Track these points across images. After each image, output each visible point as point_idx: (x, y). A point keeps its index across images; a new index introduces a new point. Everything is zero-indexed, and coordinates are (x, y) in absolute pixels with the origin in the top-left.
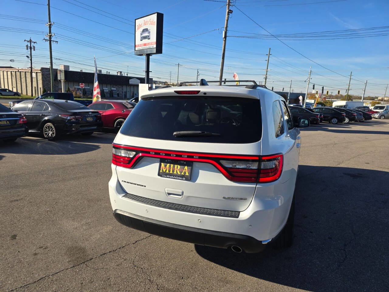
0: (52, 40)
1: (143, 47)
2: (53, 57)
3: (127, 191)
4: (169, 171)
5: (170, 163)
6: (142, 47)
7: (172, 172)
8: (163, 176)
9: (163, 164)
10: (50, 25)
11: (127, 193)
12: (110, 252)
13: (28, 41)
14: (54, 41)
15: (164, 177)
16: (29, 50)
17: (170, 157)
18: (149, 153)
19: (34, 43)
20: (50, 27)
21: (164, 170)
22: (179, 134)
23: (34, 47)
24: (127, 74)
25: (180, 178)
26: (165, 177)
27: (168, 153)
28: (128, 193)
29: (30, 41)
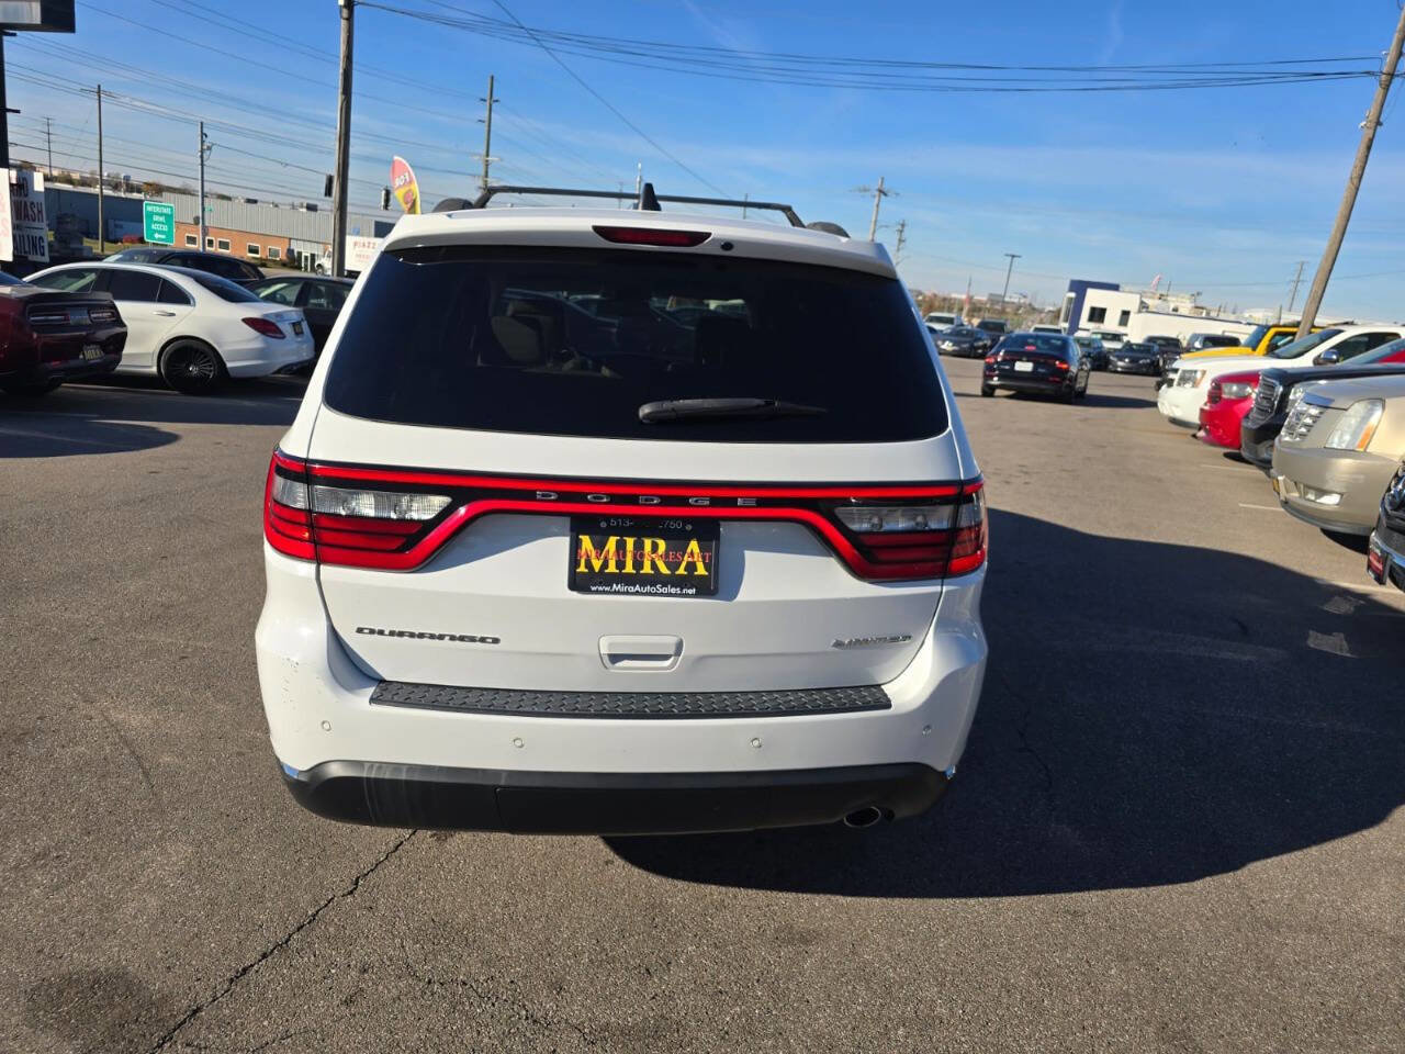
3: (381, 673)
4: (621, 564)
5: (622, 532)
7: (634, 568)
8: (593, 588)
9: (586, 542)
11: (382, 681)
12: (264, 956)
15: (597, 592)
17: (635, 508)
18: (530, 495)
21: (597, 565)
22: (673, 410)
25: (673, 590)
26: (604, 592)
27: (625, 491)
28: (388, 679)
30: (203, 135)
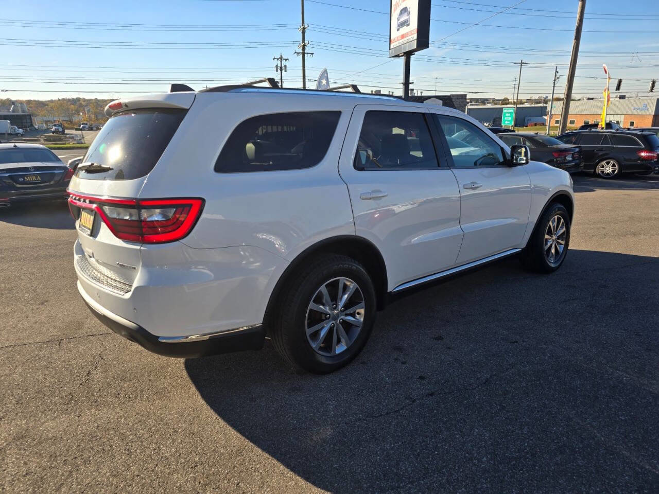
0: (306, 52)
1: (401, 41)
2: (306, 78)
6: (399, 42)
9: (83, 213)
10: (304, 29)
13: (278, 59)
14: (307, 53)
16: (279, 71)
19: (286, 60)
20: (303, 33)
23: (285, 66)
24: (421, 93)
29: (281, 59)
30: (557, 72)
